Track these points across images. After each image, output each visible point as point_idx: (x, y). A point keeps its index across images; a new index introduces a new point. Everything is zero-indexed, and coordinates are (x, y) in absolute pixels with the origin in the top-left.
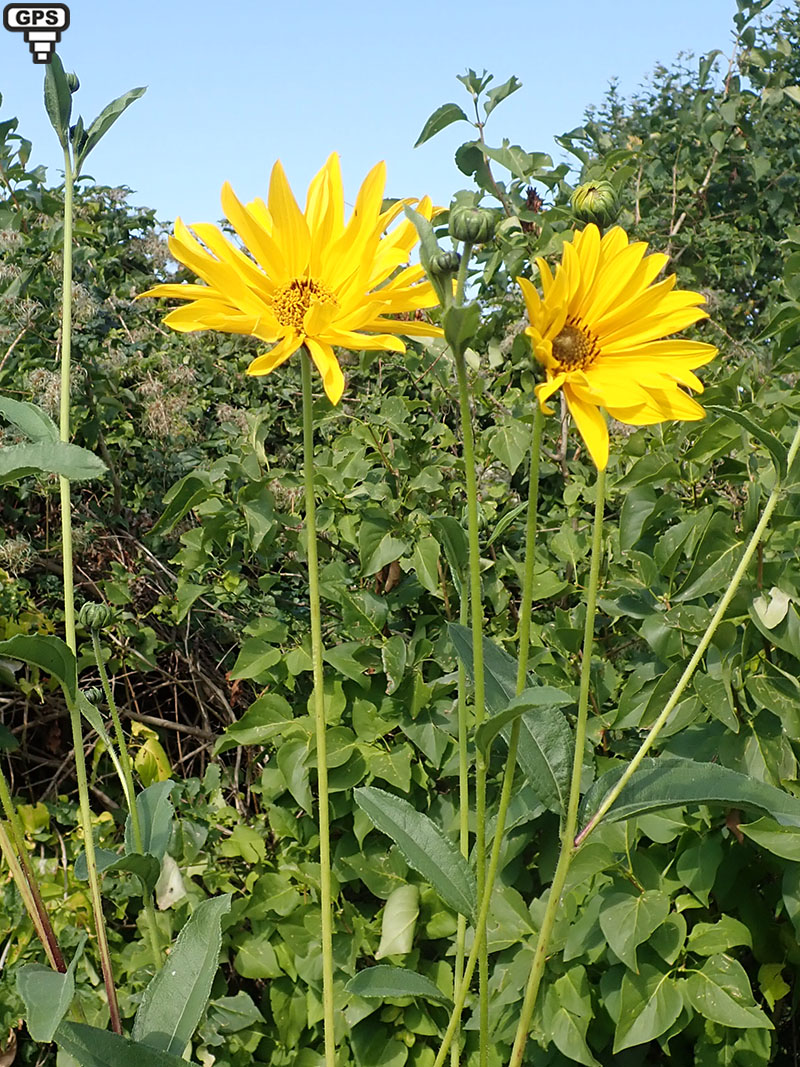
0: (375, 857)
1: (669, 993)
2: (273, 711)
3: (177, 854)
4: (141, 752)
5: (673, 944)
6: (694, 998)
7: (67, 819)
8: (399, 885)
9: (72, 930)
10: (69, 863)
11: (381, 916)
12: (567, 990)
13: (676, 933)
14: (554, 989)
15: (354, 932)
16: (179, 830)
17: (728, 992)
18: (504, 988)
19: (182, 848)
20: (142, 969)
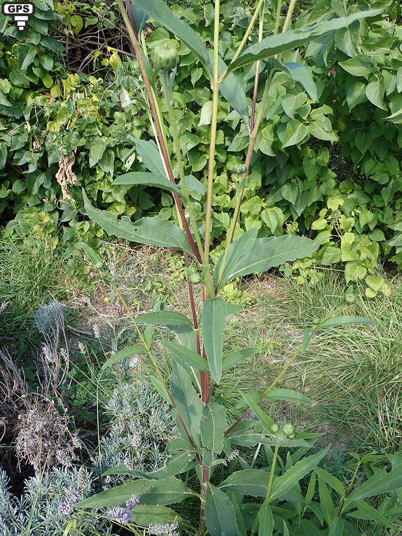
0: (198, 91)
1: (303, 129)
2: (162, 35)
3: (128, 88)
4: (111, 57)
5: (306, 113)
6: (311, 131)
7: (86, 80)
8: (206, 101)
9: (91, 117)
10: (88, 97)
11: (201, 111)
12: (265, 132)
13: (307, 110)
14: (261, 132)
15: (190, 118)
16: (128, 79)
17: (323, 129)
18: (244, 131)
19: (129, 86)
20: (117, 131)
